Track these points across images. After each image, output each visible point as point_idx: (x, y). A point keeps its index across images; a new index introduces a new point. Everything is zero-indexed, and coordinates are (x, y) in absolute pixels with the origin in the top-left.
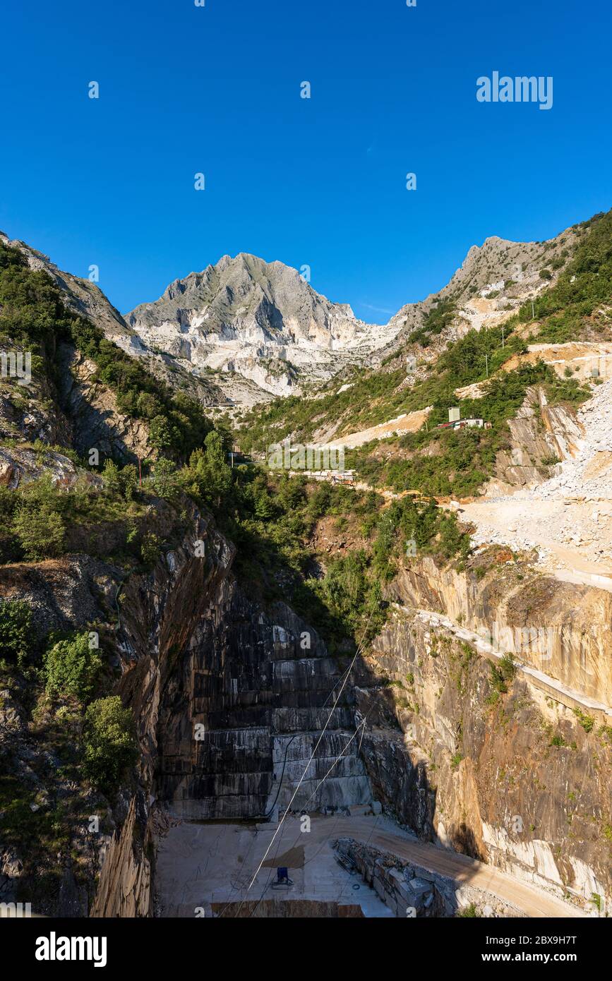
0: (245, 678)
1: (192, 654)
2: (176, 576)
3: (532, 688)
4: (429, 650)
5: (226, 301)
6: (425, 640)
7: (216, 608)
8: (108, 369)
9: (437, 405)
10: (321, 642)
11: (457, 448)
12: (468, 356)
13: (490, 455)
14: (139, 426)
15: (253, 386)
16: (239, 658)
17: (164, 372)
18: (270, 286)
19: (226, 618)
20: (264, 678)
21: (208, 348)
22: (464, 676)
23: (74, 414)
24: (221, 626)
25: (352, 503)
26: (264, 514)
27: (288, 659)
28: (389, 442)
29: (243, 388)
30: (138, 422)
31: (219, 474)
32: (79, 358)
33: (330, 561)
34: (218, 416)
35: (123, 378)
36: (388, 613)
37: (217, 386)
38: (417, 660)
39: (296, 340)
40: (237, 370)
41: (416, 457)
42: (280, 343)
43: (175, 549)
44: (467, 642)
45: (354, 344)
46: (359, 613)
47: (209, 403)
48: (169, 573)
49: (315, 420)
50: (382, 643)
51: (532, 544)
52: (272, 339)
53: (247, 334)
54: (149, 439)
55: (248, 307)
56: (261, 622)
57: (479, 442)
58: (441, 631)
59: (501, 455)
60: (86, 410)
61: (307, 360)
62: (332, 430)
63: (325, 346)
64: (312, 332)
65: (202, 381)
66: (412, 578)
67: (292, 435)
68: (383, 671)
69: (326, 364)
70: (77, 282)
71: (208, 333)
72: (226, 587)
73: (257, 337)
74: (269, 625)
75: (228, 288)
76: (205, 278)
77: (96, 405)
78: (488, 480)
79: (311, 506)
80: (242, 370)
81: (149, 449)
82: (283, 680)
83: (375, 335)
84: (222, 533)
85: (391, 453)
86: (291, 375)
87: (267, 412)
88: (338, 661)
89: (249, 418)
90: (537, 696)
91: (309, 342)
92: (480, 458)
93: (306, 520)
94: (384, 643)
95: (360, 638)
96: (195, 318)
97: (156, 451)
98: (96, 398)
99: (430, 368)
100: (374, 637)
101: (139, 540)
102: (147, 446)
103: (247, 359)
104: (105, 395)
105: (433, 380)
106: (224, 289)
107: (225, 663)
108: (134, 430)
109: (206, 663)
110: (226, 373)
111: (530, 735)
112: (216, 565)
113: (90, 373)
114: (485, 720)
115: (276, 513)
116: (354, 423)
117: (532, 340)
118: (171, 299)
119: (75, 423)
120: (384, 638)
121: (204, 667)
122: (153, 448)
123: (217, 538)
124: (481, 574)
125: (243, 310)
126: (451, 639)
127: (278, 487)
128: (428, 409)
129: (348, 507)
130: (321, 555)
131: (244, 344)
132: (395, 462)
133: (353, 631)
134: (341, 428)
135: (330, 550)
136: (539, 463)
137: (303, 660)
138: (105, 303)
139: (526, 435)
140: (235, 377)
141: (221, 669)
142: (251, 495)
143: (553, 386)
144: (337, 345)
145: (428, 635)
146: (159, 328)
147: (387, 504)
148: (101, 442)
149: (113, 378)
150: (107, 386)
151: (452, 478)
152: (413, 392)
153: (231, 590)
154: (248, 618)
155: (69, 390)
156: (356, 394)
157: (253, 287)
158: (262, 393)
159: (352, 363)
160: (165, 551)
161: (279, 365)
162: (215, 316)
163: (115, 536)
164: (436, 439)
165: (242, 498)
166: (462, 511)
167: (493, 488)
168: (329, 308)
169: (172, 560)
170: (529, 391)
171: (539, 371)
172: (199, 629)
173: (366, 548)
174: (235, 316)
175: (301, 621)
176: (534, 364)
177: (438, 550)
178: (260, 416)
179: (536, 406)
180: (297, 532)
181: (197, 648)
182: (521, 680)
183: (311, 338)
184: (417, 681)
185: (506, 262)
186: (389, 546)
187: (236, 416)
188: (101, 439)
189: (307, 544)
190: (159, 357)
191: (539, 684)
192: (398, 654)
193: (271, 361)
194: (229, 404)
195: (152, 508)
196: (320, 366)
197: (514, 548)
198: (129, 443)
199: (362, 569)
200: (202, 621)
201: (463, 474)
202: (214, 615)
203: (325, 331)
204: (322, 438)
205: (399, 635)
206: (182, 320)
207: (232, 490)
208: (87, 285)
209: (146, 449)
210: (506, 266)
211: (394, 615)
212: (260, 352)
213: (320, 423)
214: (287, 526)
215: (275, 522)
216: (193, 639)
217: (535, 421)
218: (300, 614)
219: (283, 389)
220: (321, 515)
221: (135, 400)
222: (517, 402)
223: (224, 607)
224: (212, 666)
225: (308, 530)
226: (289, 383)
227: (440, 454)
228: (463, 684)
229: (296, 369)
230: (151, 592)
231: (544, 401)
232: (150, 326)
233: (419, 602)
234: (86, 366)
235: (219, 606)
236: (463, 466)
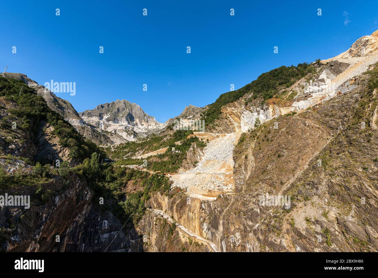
0: (88, 243)
1: (66, 236)
2: (58, 205)
3: (180, 232)
4: (155, 223)
5: (117, 112)
6: (154, 220)
7: (81, 216)
8: (58, 130)
9: (170, 146)
10: (121, 225)
11: (172, 158)
12: (179, 134)
13: (181, 161)
14: (66, 150)
15: (121, 138)
16: (87, 235)
17: (90, 132)
18: (131, 109)
19: (85, 220)
20: (96, 241)
21: (108, 125)
22: (163, 231)
23: (39, 145)
24: (82, 222)
25: (140, 175)
26: (109, 180)
27: (107, 233)
28: (155, 156)
29: (118, 138)
30: (66, 148)
31: (94, 166)
32: (48, 126)
33: (130, 195)
34: (107, 147)
35: (64, 133)
36: (145, 212)
37: (109, 137)
38: (151, 227)
39: (138, 125)
40: (117, 133)
41: (161, 161)
42: (132, 125)
43: (60, 195)
44: (165, 219)
45: (155, 127)
46: (136, 213)
47: (105, 142)
48: (54, 204)
49: (137, 149)
50: (142, 222)
51: (186, 186)
52: (130, 124)
53: (122, 122)
54: (69, 155)
55: (124, 114)
56: (99, 219)
57: (178, 157)
58: (159, 216)
59: (184, 161)
60: (45, 144)
61: (140, 131)
62: (141, 152)
63: (146, 127)
64: (143, 123)
65: (104, 135)
66: (154, 199)
67: (129, 154)
68: (141, 232)
69: (146, 133)
70: (62, 101)
71: (109, 121)
72: (87, 207)
73: (125, 123)
74: (102, 221)
75: (118, 108)
76: (111, 105)
77: (50, 142)
78: (180, 168)
79: (126, 177)
80: (119, 133)
81: (68, 158)
82: (104, 241)
83: (161, 126)
84: (89, 187)
85: (155, 160)
86: (135, 135)
87: (124, 146)
88: (126, 231)
89: (118, 148)
90: (181, 234)
91: (141, 126)
92: (178, 162)
93: (124, 182)
94: (143, 222)
95: (134, 221)
96: (105, 116)
97: (71, 159)
98: (51, 140)
99: (171, 136)
100: (139, 221)
101: (41, 193)
102: (68, 157)
103: (121, 130)
104: (55, 139)
105: (171, 139)
106: (117, 109)
107: (81, 238)
108: (64, 151)
109: (72, 239)
110: (113, 133)
111: (177, 248)
112: (82, 199)
113: (51, 131)
114: (166, 245)
115: (113, 179)
116: (148, 150)
117: (195, 131)
118: (98, 109)
119: (39, 148)
120: (143, 221)
121: (71, 241)
122: (70, 157)
123: (86, 189)
124: (172, 196)
125: (122, 115)
126: (161, 219)
127: (116, 170)
128: (168, 147)
129: (138, 177)
130: (127, 193)
131: (121, 125)
132: (155, 163)
133: (133, 219)
134: (144, 152)
135: (131, 191)
136: (193, 163)
137: (113, 232)
138: (72, 108)
139: (191, 155)
140: (116, 135)
141: (78, 240)
142: (105, 173)
143: (198, 143)
144: (150, 127)
145: (155, 218)
146: (92, 118)
147: (151, 175)
148: (48, 155)
149: (60, 133)
150: (57, 136)
151: (170, 167)
152: (166, 142)
153: (89, 208)
154: (94, 219)
155: (40, 136)
156: (150, 142)
157: (126, 109)
158: (124, 140)
159: (154, 133)
160: (55, 196)
161: (131, 132)
162: (112, 116)
163: (30, 191)
164: (167, 156)
165: (102, 174)
166: (171, 177)
167: (181, 170)
168: (148, 117)
169: (57, 199)
170: (192, 144)
171: (195, 139)
172: (72, 225)
173: (142, 190)
174: (119, 116)
175: (115, 217)
176: (194, 137)
177: (162, 190)
178: (121, 147)
179: (194, 148)
180: (120, 186)
181: (69, 233)
182: (177, 230)
183: (142, 125)
184: (151, 235)
185: (194, 111)
186: (149, 189)
187: (113, 147)
188: (49, 154)
189: (123, 190)
190: (89, 127)
191: (182, 230)
192: (146, 225)
193: (129, 131)
194: (112, 143)
195: (53, 180)
196: (144, 133)
197: (182, 188)
198: (60, 156)
199: (140, 197)
200: (74, 222)
201: (173, 166)
202: (80, 219)
203: (147, 123)
204: (138, 155)
205: (148, 219)
206: (101, 116)
207: (98, 172)
208: (66, 102)
209: (67, 158)
210: (194, 112)
211: (147, 212)
212: (126, 128)
213: (138, 150)
214: (117, 184)
215: (112, 183)
216: (68, 229)
217: (193, 152)
218: (114, 215)
219: (132, 139)
220: (129, 180)
221: (67, 141)
222: (189, 146)
223: (85, 215)
224: (74, 240)
225: (124, 185)
226: (134, 138)
227: (168, 160)
228: (162, 234)
229: (137, 133)
230: (42, 213)
231: (195, 147)
232: (89, 117)
233: (156, 207)
234: (50, 129)
235: (82, 215)
236: (173, 164)
